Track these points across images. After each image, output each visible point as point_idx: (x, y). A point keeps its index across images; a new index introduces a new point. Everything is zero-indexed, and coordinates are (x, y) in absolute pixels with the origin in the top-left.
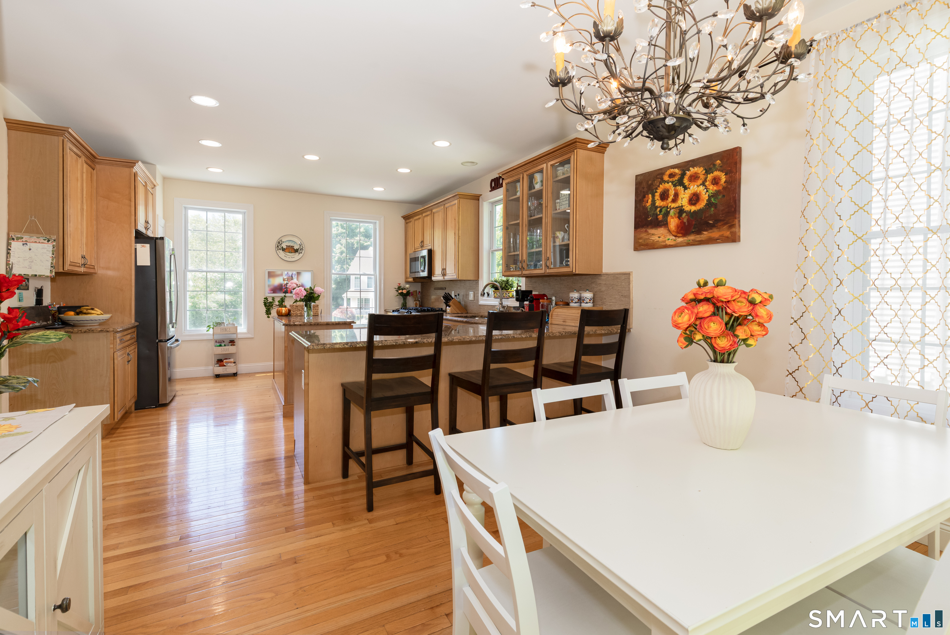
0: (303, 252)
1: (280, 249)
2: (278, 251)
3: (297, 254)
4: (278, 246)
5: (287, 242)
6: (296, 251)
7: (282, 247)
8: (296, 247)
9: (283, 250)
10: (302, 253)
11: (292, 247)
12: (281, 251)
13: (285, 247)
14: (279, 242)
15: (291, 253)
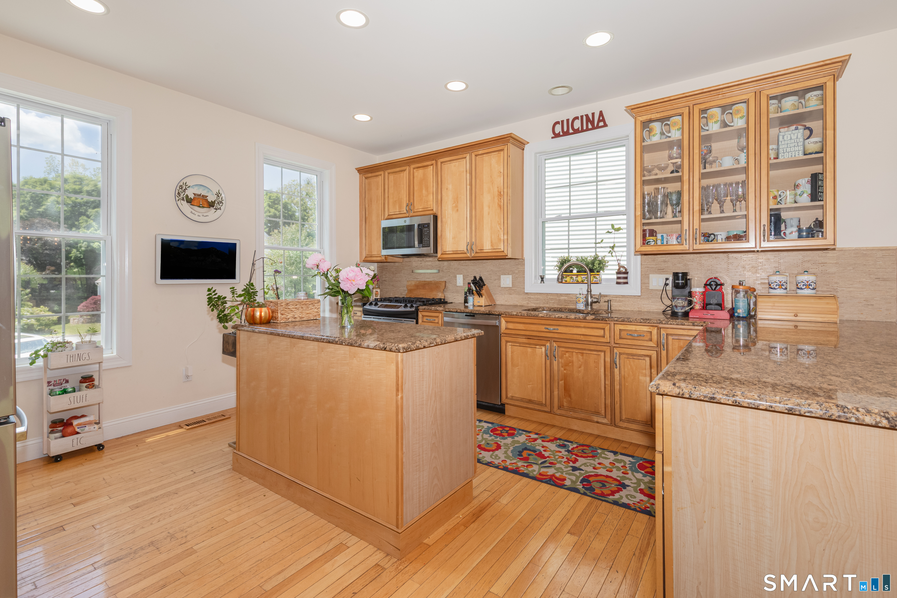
0: (222, 208)
1: (183, 199)
2: (179, 203)
3: (212, 210)
4: (179, 193)
5: (196, 188)
6: (211, 205)
7: (187, 196)
8: (211, 198)
9: (189, 201)
10: (220, 209)
11: (204, 197)
12: (185, 203)
13: (191, 196)
14: (181, 187)
15: (203, 207)
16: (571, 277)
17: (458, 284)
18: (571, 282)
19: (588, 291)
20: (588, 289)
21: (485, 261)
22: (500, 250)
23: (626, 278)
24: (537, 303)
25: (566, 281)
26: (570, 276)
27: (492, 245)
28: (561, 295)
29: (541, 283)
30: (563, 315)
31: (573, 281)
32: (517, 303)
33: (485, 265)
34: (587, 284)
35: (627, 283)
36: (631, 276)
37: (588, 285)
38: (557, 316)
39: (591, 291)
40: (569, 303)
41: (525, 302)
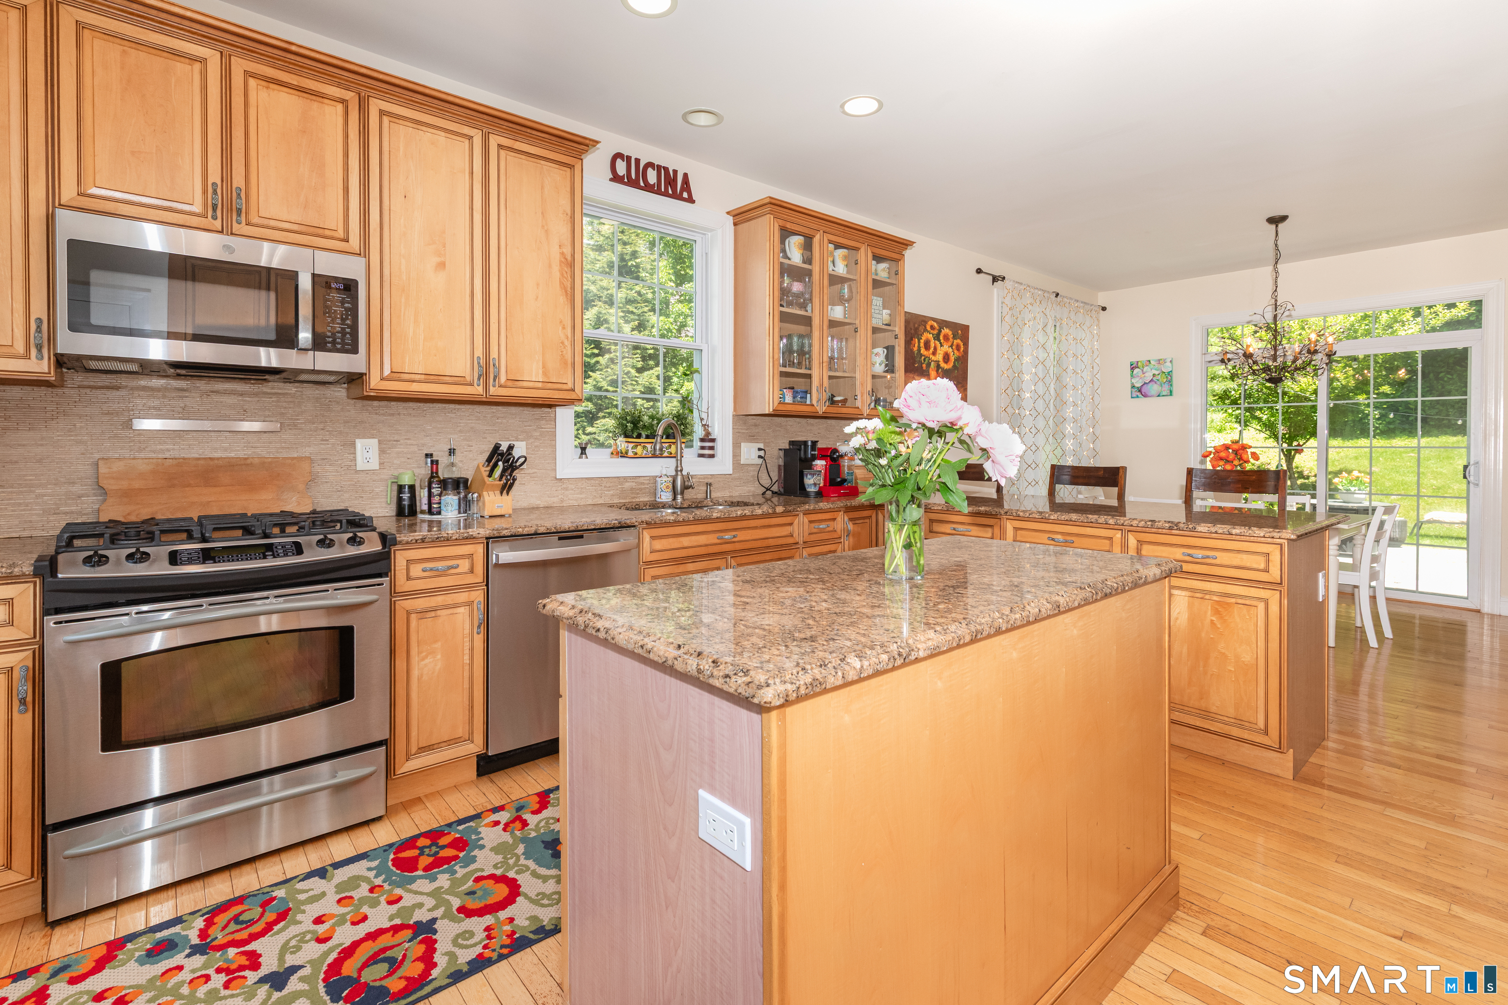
16: (644, 447)
17: (361, 465)
18: (643, 455)
19: (677, 471)
20: (677, 467)
21: (452, 406)
22: (565, 387)
23: (712, 448)
24: (582, 499)
25: (636, 454)
26: (642, 445)
27: (545, 374)
28: (626, 478)
29: (580, 457)
30: (747, 511)
31: (646, 454)
32: (538, 502)
33: (453, 415)
34: (674, 460)
35: (712, 456)
36: (719, 445)
37: (677, 460)
38: (739, 513)
39: (681, 471)
40: (638, 494)
41: (555, 500)
